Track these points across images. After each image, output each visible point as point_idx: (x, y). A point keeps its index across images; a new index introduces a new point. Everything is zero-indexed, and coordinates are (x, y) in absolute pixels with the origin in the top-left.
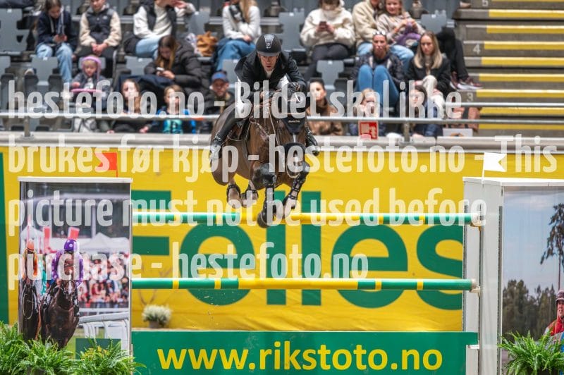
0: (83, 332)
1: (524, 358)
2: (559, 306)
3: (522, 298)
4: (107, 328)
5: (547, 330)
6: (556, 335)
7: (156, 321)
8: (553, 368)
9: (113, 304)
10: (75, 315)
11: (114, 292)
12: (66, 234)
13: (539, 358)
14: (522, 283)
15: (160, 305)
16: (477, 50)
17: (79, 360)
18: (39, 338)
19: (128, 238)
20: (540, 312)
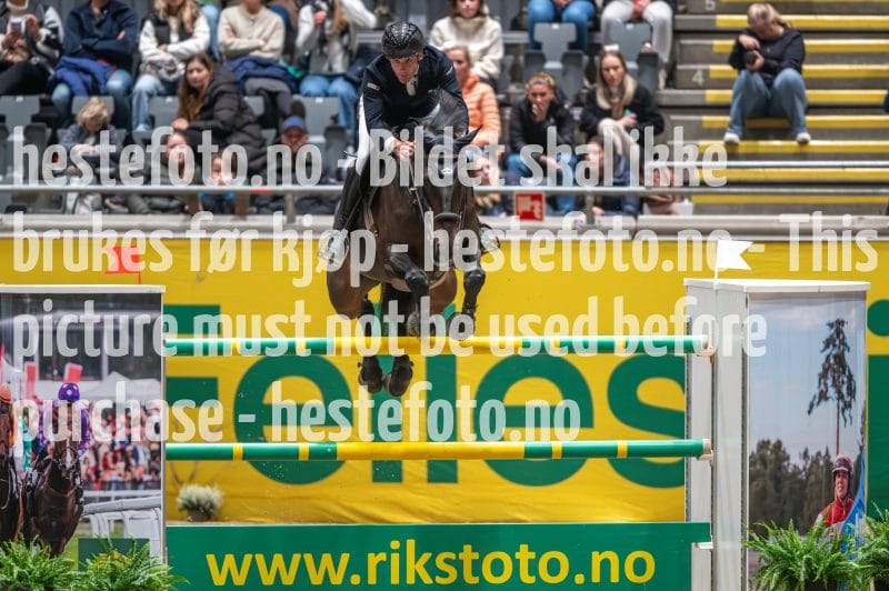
0: (90, 528)
1: (783, 562)
2: (838, 480)
3: (779, 468)
4: (127, 522)
5: (820, 518)
6: (834, 526)
7: (199, 510)
8: (830, 578)
9: (136, 484)
10: (77, 502)
11: (137, 465)
12: (61, 374)
13: (808, 562)
14: (779, 444)
15: (204, 485)
16: (699, 79)
17: (84, 573)
18: (19, 539)
19: (159, 379)
20: (807, 490)
